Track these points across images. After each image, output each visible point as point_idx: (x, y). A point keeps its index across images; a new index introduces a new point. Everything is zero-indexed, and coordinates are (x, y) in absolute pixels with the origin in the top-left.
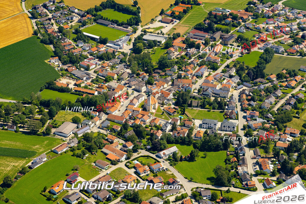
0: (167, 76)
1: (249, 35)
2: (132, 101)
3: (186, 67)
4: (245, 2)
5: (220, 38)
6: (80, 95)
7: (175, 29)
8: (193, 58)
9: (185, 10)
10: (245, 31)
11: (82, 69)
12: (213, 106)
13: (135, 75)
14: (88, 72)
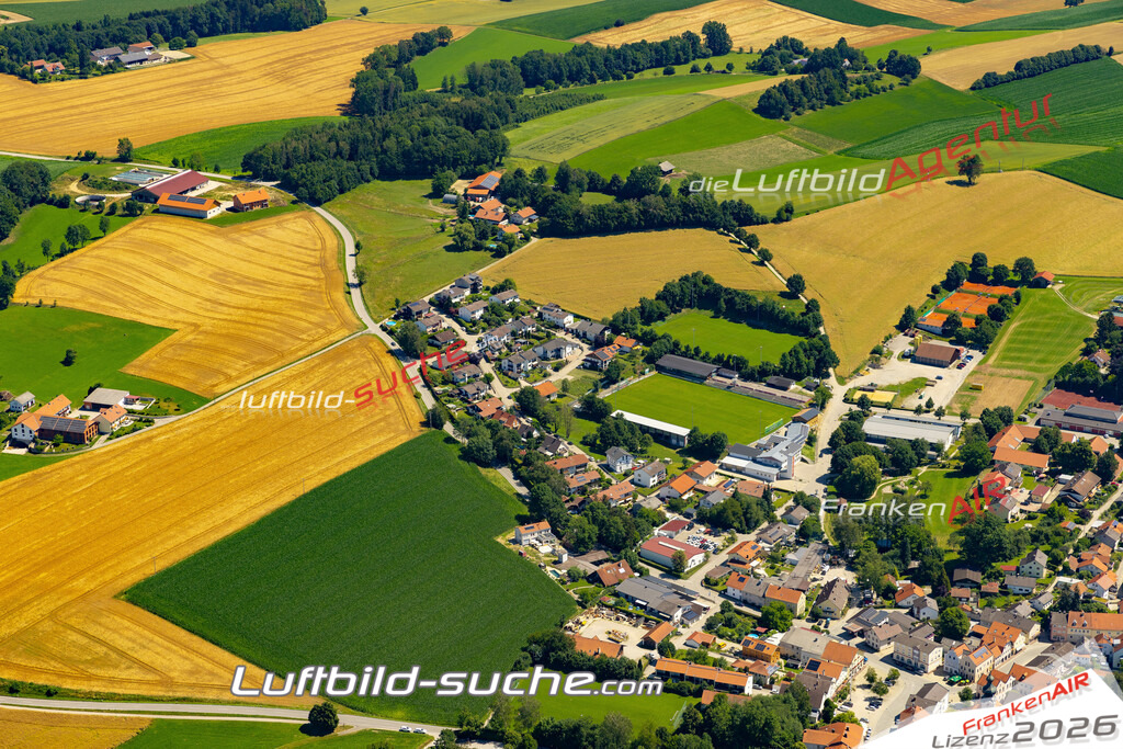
0: (1012, 599)
3: (1085, 554)
6: (683, 695)
7: (978, 389)
8: (1096, 514)
9: (999, 309)
11: (655, 573)
13: (875, 596)
14: (679, 582)
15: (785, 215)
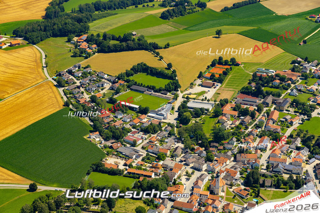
0: (226, 151)
1: (303, 98)
2: (196, 184)
3: (246, 138)
4: (288, 61)
5: (272, 103)
6: (135, 178)
7: (219, 94)
8: (250, 127)
9: (225, 72)
10: (297, 94)
11: (128, 145)
12: (289, 185)
13: (189, 151)
14: (135, 148)
15: (167, 46)
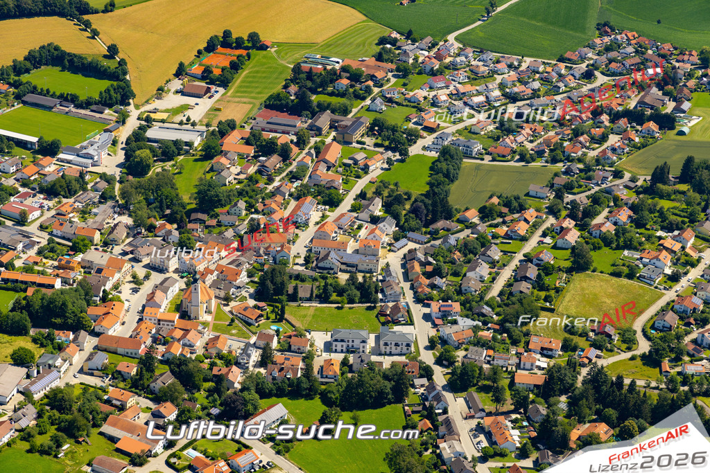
0: (223, 228)
1: (394, 116)
2: (151, 297)
3: (267, 202)
4: (371, 39)
5: (330, 128)
6: (17, 291)
7: (219, 110)
8: (278, 179)
9: (236, 63)
10: (384, 108)
11: (9, 223)
12: (349, 295)
13: (143, 231)
14: (24, 228)
15: (110, 8)
